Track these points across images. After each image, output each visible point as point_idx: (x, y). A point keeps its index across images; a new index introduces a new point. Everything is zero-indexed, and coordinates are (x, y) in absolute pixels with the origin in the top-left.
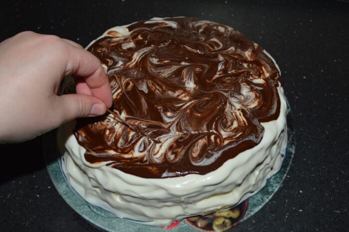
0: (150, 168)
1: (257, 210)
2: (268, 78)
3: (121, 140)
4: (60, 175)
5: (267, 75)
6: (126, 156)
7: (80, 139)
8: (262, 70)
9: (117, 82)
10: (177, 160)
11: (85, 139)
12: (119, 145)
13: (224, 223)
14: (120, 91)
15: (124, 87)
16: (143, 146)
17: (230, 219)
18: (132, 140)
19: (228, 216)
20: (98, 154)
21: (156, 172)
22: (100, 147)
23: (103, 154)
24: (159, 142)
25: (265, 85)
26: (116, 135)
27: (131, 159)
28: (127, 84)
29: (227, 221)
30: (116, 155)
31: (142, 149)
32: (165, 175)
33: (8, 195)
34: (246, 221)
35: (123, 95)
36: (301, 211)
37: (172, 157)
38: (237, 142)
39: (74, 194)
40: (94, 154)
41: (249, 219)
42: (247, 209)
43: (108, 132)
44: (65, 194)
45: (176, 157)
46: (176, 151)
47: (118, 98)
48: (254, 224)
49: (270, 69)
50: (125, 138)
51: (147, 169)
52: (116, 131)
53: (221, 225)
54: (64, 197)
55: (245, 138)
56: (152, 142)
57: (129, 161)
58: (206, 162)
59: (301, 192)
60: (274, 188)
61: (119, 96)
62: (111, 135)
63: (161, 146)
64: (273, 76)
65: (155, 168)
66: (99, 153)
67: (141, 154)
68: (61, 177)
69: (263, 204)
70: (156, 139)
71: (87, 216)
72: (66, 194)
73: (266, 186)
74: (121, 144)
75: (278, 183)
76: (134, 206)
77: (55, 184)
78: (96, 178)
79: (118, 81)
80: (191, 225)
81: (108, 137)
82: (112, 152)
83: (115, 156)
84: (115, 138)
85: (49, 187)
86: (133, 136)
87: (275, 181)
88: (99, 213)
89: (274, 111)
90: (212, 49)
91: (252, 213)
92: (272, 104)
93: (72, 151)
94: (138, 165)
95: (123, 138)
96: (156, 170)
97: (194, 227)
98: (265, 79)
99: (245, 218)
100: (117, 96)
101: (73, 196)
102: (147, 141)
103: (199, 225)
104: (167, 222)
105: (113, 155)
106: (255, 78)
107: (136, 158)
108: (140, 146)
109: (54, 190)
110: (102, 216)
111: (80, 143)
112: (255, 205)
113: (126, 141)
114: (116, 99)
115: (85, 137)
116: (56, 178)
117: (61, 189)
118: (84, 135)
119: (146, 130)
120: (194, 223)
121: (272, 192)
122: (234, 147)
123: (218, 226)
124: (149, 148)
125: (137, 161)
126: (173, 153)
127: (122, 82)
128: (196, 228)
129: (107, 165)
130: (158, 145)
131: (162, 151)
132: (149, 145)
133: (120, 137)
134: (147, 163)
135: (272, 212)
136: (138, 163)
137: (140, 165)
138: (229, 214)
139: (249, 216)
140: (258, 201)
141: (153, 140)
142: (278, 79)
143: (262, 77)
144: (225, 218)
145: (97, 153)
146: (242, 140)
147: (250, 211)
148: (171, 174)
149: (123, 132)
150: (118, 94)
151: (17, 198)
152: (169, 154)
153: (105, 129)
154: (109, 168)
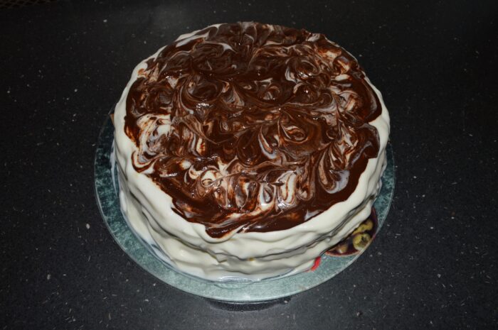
0: (288, 216)
1: (386, 212)
2: (349, 71)
3: (237, 198)
4: (159, 265)
5: (347, 68)
6: (254, 213)
7: (188, 215)
8: (339, 64)
9: (190, 130)
10: (311, 195)
11: (193, 213)
12: (239, 204)
13: (363, 238)
14: (200, 141)
15: (203, 134)
16: (267, 195)
17: (367, 232)
18: (250, 193)
19: (364, 231)
20: (221, 224)
21: (296, 218)
22: (218, 215)
23: (226, 223)
24: (281, 184)
25: (351, 79)
26: (228, 194)
27: (262, 214)
28: (205, 128)
29: (365, 236)
30: (242, 217)
31: (268, 198)
32: (307, 217)
33: (108, 317)
34: (382, 228)
35: (208, 143)
36: (424, 196)
37: (305, 194)
38: (358, 152)
39: (190, 279)
40: (216, 226)
41: (384, 225)
42: (377, 216)
43: (216, 195)
44: (179, 284)
45: (308, 192)
46: (304, 186)
47: (204, 150)
48: (389, 228)
49: (346, 60)
50: (240, 193)
51: (286, 218)
52: (226, 189)
53: (361, 242)
54: (180, 287)
55: (364, 145)
56: (274, 186)
57: (260, 218)
58: (341, 185)
59: (415, 177)
60: (391, 184)
61: (204, 147)
62: (222, 197)
63: (287, 188)
64: (353, 68)
65: (293, 214)
66: (221, 222)
67: (270, 205)
68: (162, 266)
69: (389, 205)
70: (277, 182)
71: (219, 296)
72: (181, 283)
73: (383, 185)
74: (240, 202)
75: (392, 177)
76: (276, 263)
77: (160, 278)
78: (225, 251)
79: (190, 128)
80: (334, 256)
81: (220, 201)
82: (235, 216)
83: (242, 219)
84: (229, 198)
85: (154, 285)
86: (249, 188)
87: (388, 177)
88: (231, 286)
89: (375, 106)
90: (273, 55)
91: (384, 218)
92: (369, 99)
93: (184, 234)
94: (272, 218)
95: (239, 195)
96: (296, 215)
97: (337, 256)
98: (348, 73)
99: (380, 226)
100: (202, 147)
101: (190, 282)
102: (268, 188)
103: (341, 251)
104: (310, 264)
105: (239, 218)
106: (336, 76)
107: (267, 211)
108: (264, 196)
109: (162, 285)
110: (237, 289)
111: (189, 220)
112: (382, 209)
113: (244, 196)
114: (202, 152)
115: (192, 210)
116: (158, 271)
117: (171, 280)
118: (189, 209)
119: (259, 176)
120: (336, 252)
121: (391, 188)
122: (359, 159)
123: (359, 245)
124: (275, 194)
125: (270, 214)
126: (303, 190)
127: (197, 128)
128: (340, 256)
129: (239, 232)
130: (283, 188)
131: (291, 192)
132: (273, 191)
133: (234, 195)
134: (282, 211)
135: (400, 209)
136: (272, 216)
137: (275, 217)
138: (363, 228)
139: (382, 222)
140: (383, 202)
141: (274, 184)
142: (360, 68)
143: (342, 72)
144: (362, 233)
145: (219, 223)
146: (363, 147)
147: (381, 216)
148: (314, 214)
149: (234, 188)
150: (202, 144)
151: (122, 315)
152: (300, 192)
153: (212, 192)
154: (242, 234)
